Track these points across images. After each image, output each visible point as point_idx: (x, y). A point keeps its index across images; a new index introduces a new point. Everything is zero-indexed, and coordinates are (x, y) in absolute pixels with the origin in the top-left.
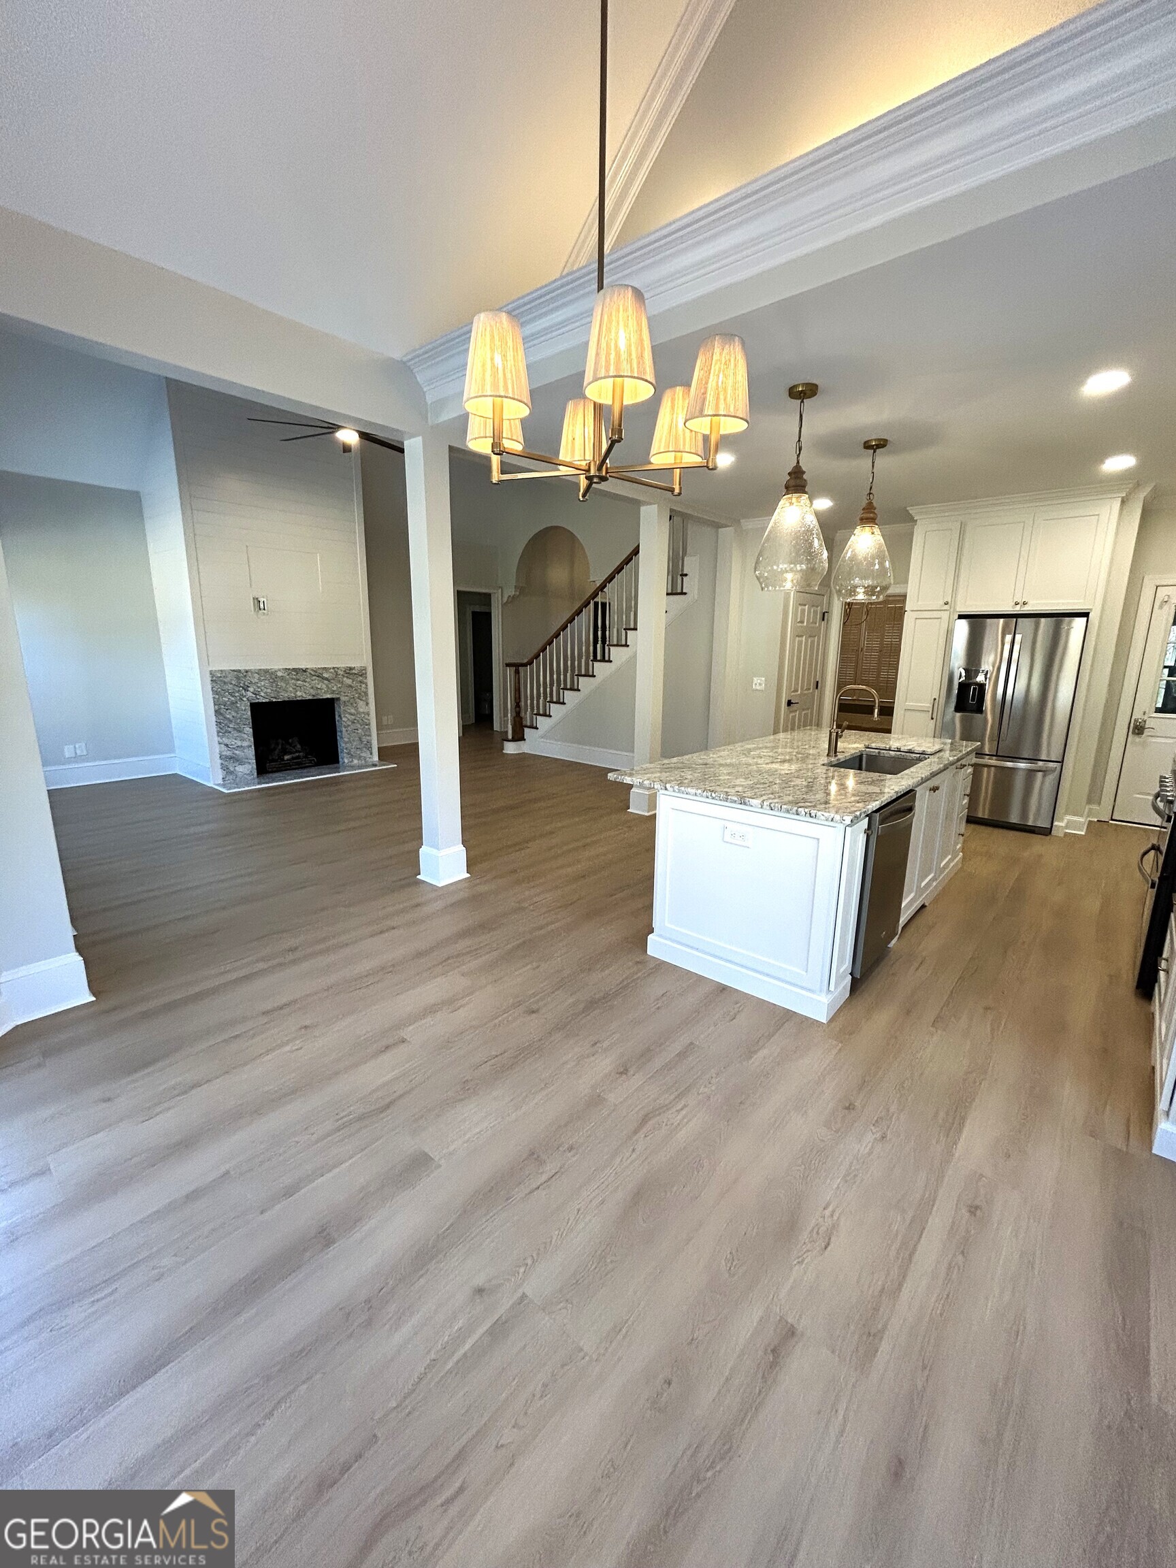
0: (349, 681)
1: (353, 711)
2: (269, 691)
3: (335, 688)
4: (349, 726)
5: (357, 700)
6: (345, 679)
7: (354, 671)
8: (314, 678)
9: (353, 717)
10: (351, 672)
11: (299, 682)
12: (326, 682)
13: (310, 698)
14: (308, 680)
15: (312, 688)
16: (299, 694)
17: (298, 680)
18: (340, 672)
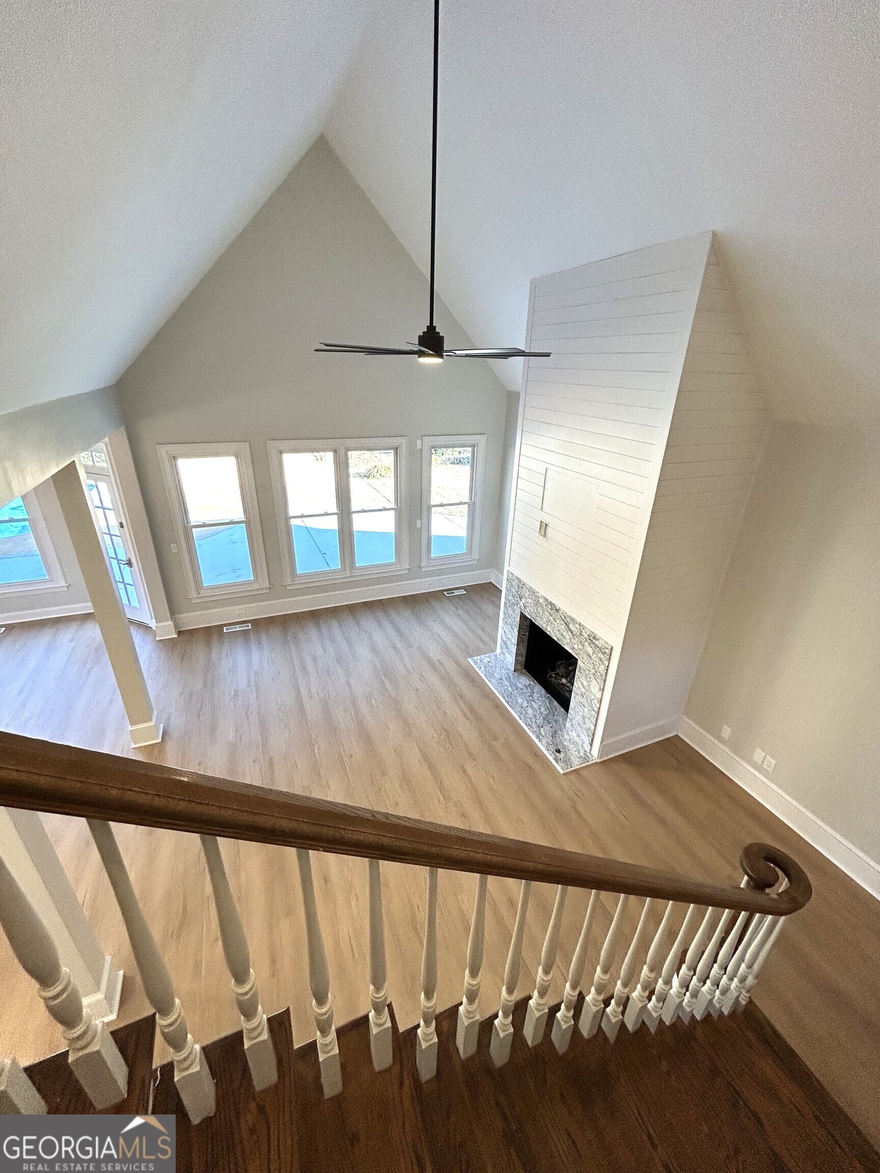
0: (590, 651)
1: (585, 683)
2: (532, 610)
3: (576, 646)
4: (578, 694)
5: (592, 676)
6: (586, 644)
7: (597, 643)
8: (562, 622)
9: (583, 690)
10: (594, 641)
11: (551, 618)
12: (570, 633)
13: (555, 639)
14: (558, 621)
15: (559, 631)
16: (549, 629)
17: (551, 616)
18: (584, 633)
